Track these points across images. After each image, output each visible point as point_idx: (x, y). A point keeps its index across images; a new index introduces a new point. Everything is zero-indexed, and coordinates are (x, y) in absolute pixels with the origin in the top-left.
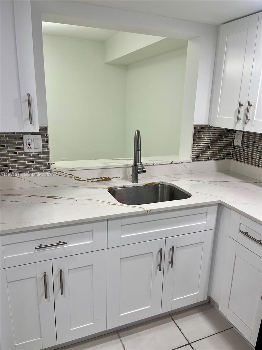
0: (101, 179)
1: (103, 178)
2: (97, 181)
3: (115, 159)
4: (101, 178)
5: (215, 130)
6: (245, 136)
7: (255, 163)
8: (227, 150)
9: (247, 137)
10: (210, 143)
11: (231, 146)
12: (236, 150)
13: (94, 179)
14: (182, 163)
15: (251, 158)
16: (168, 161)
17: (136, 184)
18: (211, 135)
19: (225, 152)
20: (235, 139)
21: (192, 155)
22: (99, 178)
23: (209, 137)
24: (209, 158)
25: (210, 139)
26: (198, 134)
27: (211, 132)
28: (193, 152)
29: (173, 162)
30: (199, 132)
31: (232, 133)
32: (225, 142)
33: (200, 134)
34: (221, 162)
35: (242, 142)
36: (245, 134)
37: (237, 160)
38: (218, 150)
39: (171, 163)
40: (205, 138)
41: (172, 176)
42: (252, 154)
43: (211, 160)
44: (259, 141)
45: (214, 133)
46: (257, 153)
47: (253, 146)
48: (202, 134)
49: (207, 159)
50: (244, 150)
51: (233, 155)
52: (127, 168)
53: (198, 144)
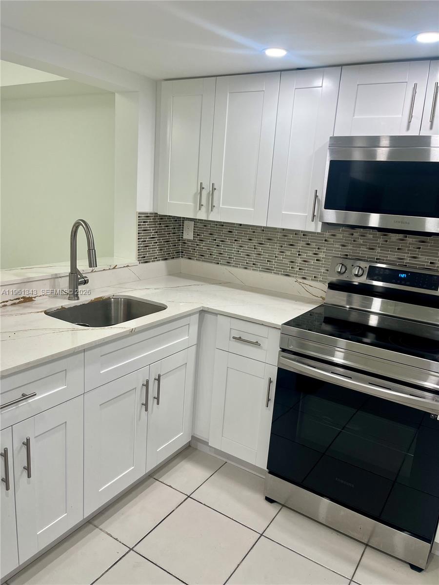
0: (18, 301)
1: (22, 298)
2: (12, 305)
3: (25, 268)
4: (18, 299)
5: (162, 219)
6: (198, 227)
7: (214, 260)
8: (175, 245)
9: (200, 228)
10: (157, 237)
11: (180, 240)
12: (187, 246)
13: (7, 301)
14: (128, 266)
15: (208, 254)
16: (110, 264)
17: (76, 301)
18: (157, 227)
19: (174, 248)
20: (184, 232)
21: (138, 255)
22: (15, 299)
23: (155, 230)
24: (156, 258)
25: (157, 232)
26: (143, 225)
27: (157, 222)
28: (138, 250)
29: (116, 266)
30: (144, 222)
31: (179, 223)
32: (173, 236)
33: (145, 225)
34: (170, 262)
35: (194, 234)
36: (196, 225)
37: (190, 259)
38: (166, 247)
39: (114, 268)
40: (150, 230)
41: (117, 286)
42: (209, 249)
43: (160, 260)
44: (216, 233)
45: (161, 224)
46: (215, 248)
47: (209, 239)
48: (148, 225)
49: (156, 259)
50: (197, 245)
51: (183, 252)
52: (56, 280)
53: (144, 239)
